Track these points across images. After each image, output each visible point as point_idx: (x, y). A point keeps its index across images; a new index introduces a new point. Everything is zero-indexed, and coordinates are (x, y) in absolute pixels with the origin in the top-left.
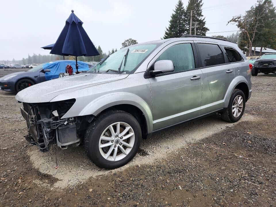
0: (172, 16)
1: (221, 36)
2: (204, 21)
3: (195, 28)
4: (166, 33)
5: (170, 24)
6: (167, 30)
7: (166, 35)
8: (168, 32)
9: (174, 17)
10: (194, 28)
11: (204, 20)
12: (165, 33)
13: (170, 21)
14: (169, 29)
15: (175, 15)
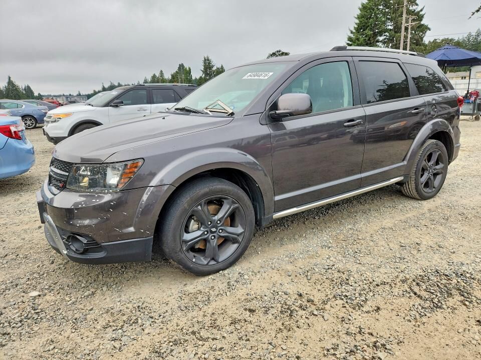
0: (361, 7)
1: (450, 38)
2: (421, 13)
3: (410, 27)
4: (350, 39)
5: (357, 21)
6: (352, 32)
7: (349, 42)
8: (352, 35)
9: (364, 8)
10: (408, 26)
11: (421, 10)
12: (347, 39)
13: (356, 16)
14: (354, 31)
15: (367, 4)
